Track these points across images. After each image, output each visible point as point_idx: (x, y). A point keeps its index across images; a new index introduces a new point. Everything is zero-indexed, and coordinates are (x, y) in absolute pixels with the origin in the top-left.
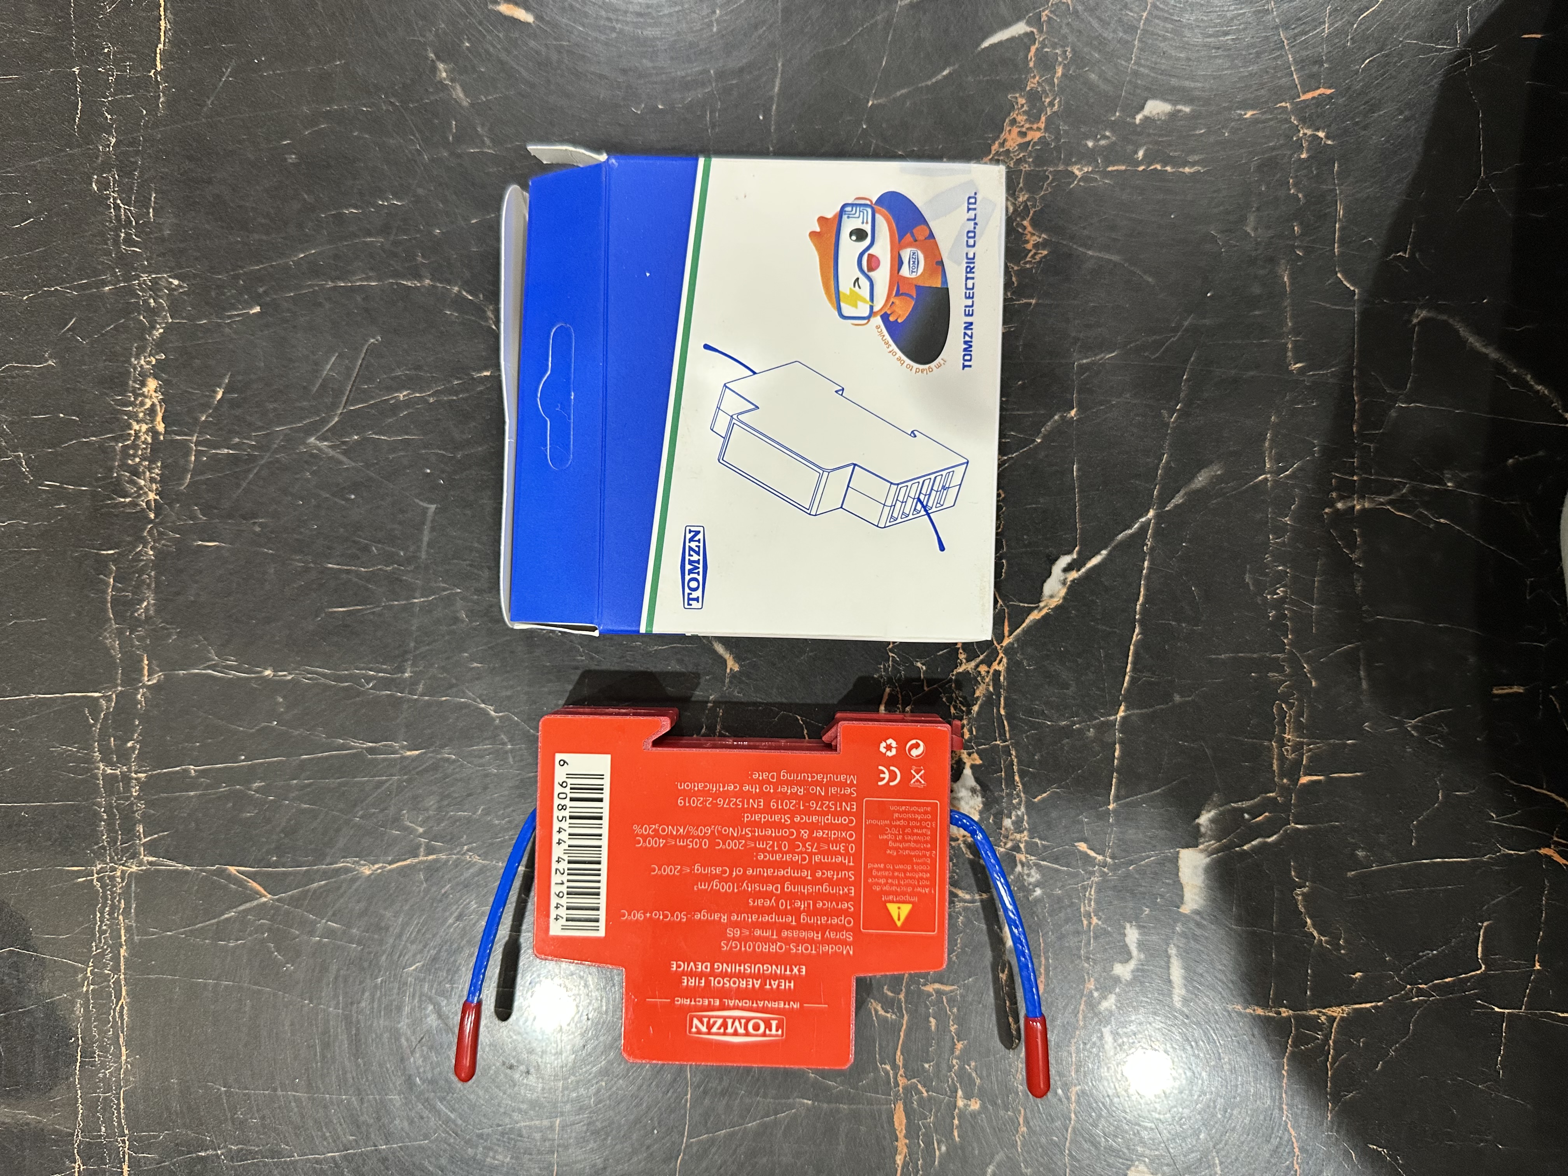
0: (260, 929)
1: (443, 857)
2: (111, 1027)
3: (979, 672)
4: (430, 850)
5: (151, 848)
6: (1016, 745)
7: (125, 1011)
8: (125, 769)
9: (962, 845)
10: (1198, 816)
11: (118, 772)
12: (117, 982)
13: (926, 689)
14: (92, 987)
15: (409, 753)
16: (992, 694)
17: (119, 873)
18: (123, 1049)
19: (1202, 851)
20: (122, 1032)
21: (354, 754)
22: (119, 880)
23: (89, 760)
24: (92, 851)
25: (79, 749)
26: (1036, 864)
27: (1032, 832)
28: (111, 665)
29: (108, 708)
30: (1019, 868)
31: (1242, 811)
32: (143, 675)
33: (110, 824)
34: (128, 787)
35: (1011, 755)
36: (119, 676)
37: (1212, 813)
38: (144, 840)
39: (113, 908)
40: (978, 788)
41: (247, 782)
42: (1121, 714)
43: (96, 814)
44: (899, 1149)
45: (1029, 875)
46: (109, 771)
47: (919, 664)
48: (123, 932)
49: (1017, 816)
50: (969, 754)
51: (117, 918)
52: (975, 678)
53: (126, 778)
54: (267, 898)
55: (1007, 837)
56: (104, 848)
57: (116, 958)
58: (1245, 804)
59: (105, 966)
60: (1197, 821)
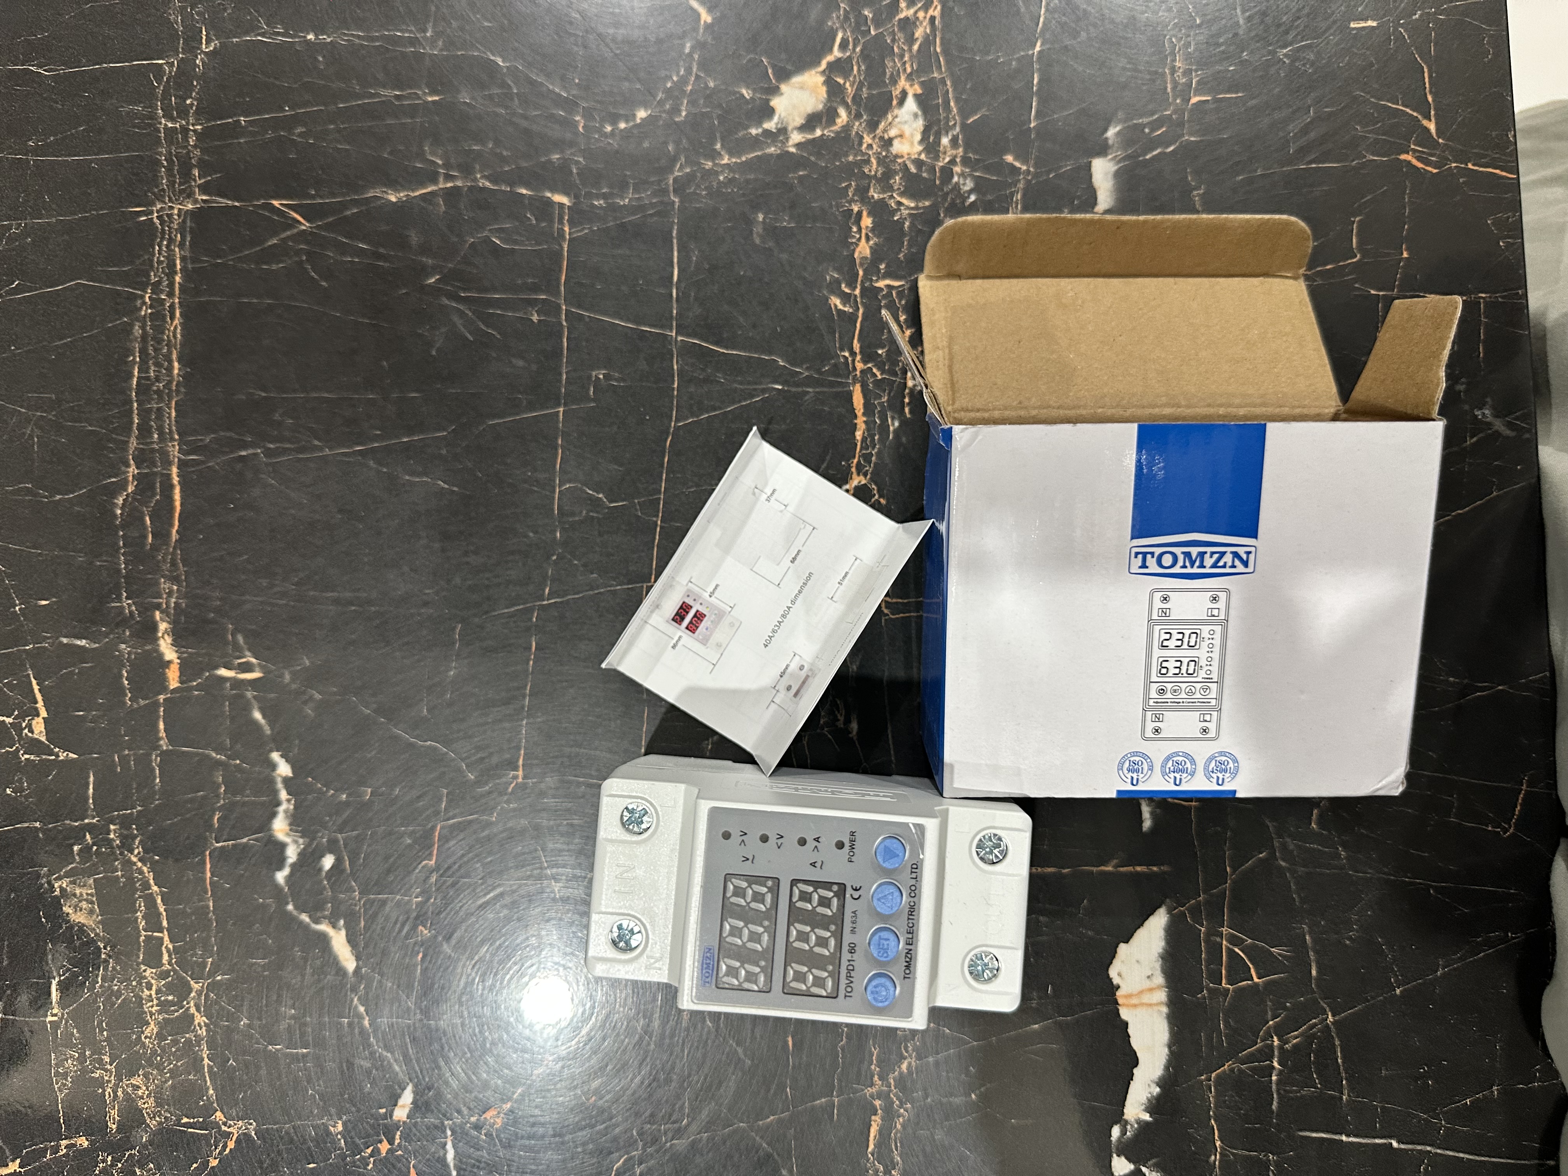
0: (298, 252)
1: (459, 183)
2: (167, 345)
3: (918, 18)
4: (448, 177)
5: (204, 189)
6: (952, 75)
7: (179, 331)
8: (184, 122)
9: (907, 162)
10: (1106, 130)
11: (178, 126)
12: (172, 306)
13: (873, 33)
14: (149, 311)
15: (430, 99)
16: (928, 35)
17: (176, 211)
18: (176, 365)
19: (1112, 159)
20: (176, 349)
21: (383, 102)
22: (176, 217)
23: (153, 117)
24: (154, 194)
25: (144, 107)
26: (970, 175)
27: (967, 147)
28: (175, 36)
29: (170, 73)
30: (956, 179)
31: (1144, 126)
32: (201, 43)
33: (169, 170)
34: (186, 138)
35: (946, 85)
36: (181, 45)
37: (1118, 129)
38: (199, 182)
39: (171, 241)
40: (920, 113)
41: (290, 130)
42: (1038, 48)
43: (158, 163)
44: (858, 427)
45: (964, 184)
46: (170, 125)
47: (866, 13)
48: (178, 262)
49: (954, 136)
50: (911, 85)
51: (174, 251)
52: (914, 23)
53: (185, 130)
54: (305, 225)
55: (945, 153)
56: (163, 190)
57: (171, 284)
58: (1146, 120)
59: (162, 291)
60: (1105, 136)
